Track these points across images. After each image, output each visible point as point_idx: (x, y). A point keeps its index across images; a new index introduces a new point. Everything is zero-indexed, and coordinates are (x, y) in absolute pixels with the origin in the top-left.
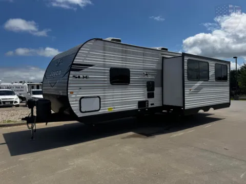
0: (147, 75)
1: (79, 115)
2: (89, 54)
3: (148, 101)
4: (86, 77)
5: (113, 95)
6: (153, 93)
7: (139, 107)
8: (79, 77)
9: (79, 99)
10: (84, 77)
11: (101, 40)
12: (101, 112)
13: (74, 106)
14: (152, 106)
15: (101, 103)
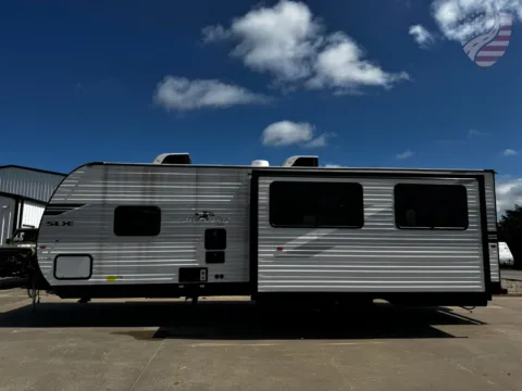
0: (205, 216)
1: (52, 282)
2: (76, 187)
3: (206, 269)
4: (69, 224)
5: (119, 254)
6: (223, 253)
7: (180, 280)
8: (57, 224)
9: (53, 257)
10: (64, 223)
11: (101, 164)
12: (92, 281)
13: (45, 267)
14: (219, 280)
15: (94, 266)
